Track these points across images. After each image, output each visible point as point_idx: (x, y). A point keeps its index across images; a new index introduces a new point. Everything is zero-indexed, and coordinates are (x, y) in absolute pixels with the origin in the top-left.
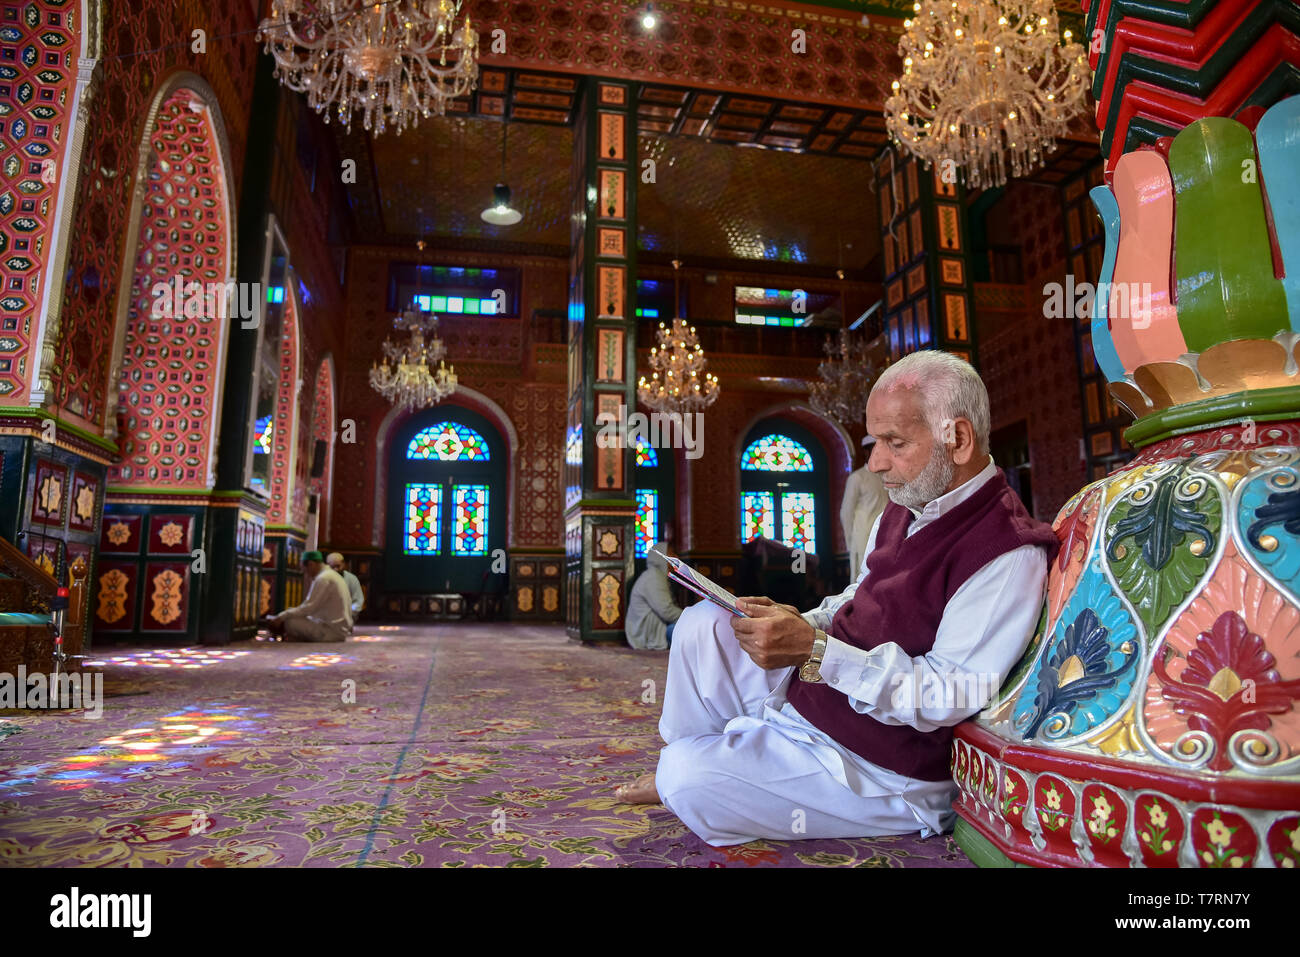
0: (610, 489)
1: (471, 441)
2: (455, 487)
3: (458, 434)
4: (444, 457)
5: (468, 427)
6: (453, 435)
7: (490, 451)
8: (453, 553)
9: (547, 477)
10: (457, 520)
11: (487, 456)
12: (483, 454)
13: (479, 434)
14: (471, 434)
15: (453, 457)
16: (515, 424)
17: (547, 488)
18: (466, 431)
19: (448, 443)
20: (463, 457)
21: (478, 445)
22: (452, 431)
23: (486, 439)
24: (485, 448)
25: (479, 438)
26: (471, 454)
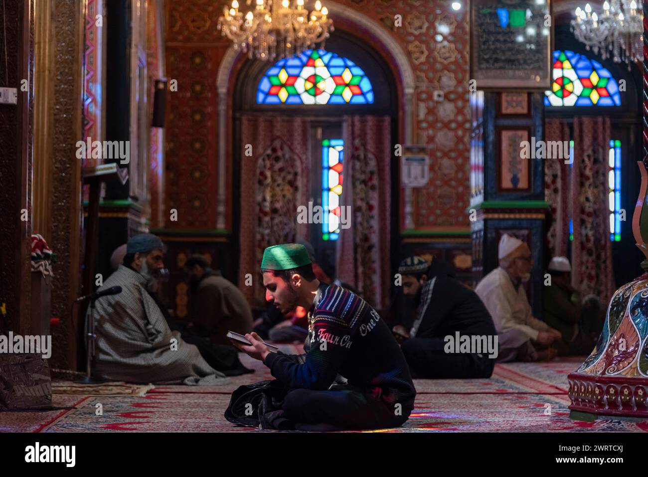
0: (515, 189)
1: (347, 76)
2: (326, 143)
3: (327, 66)
4: (308, 100)
5: (341, 56)
6: (320, 68)
7: (374, 90)
8: (326, 237)
9: (455, 130)
10: (329, 190)
11: (370, 97)
12: (363, 94)
13: (357, 65)
14: (346, 67)
15: (322, 100)
16: (409, 54)
17: (457, 144)
18: (338, 62)
19: (313, 79)
20: (337, 100)
21: (356, 81)
22: (319, 62)
23: (368, 74)
24: (366, 85)
25: (358, 71)
26: (347, 95)
